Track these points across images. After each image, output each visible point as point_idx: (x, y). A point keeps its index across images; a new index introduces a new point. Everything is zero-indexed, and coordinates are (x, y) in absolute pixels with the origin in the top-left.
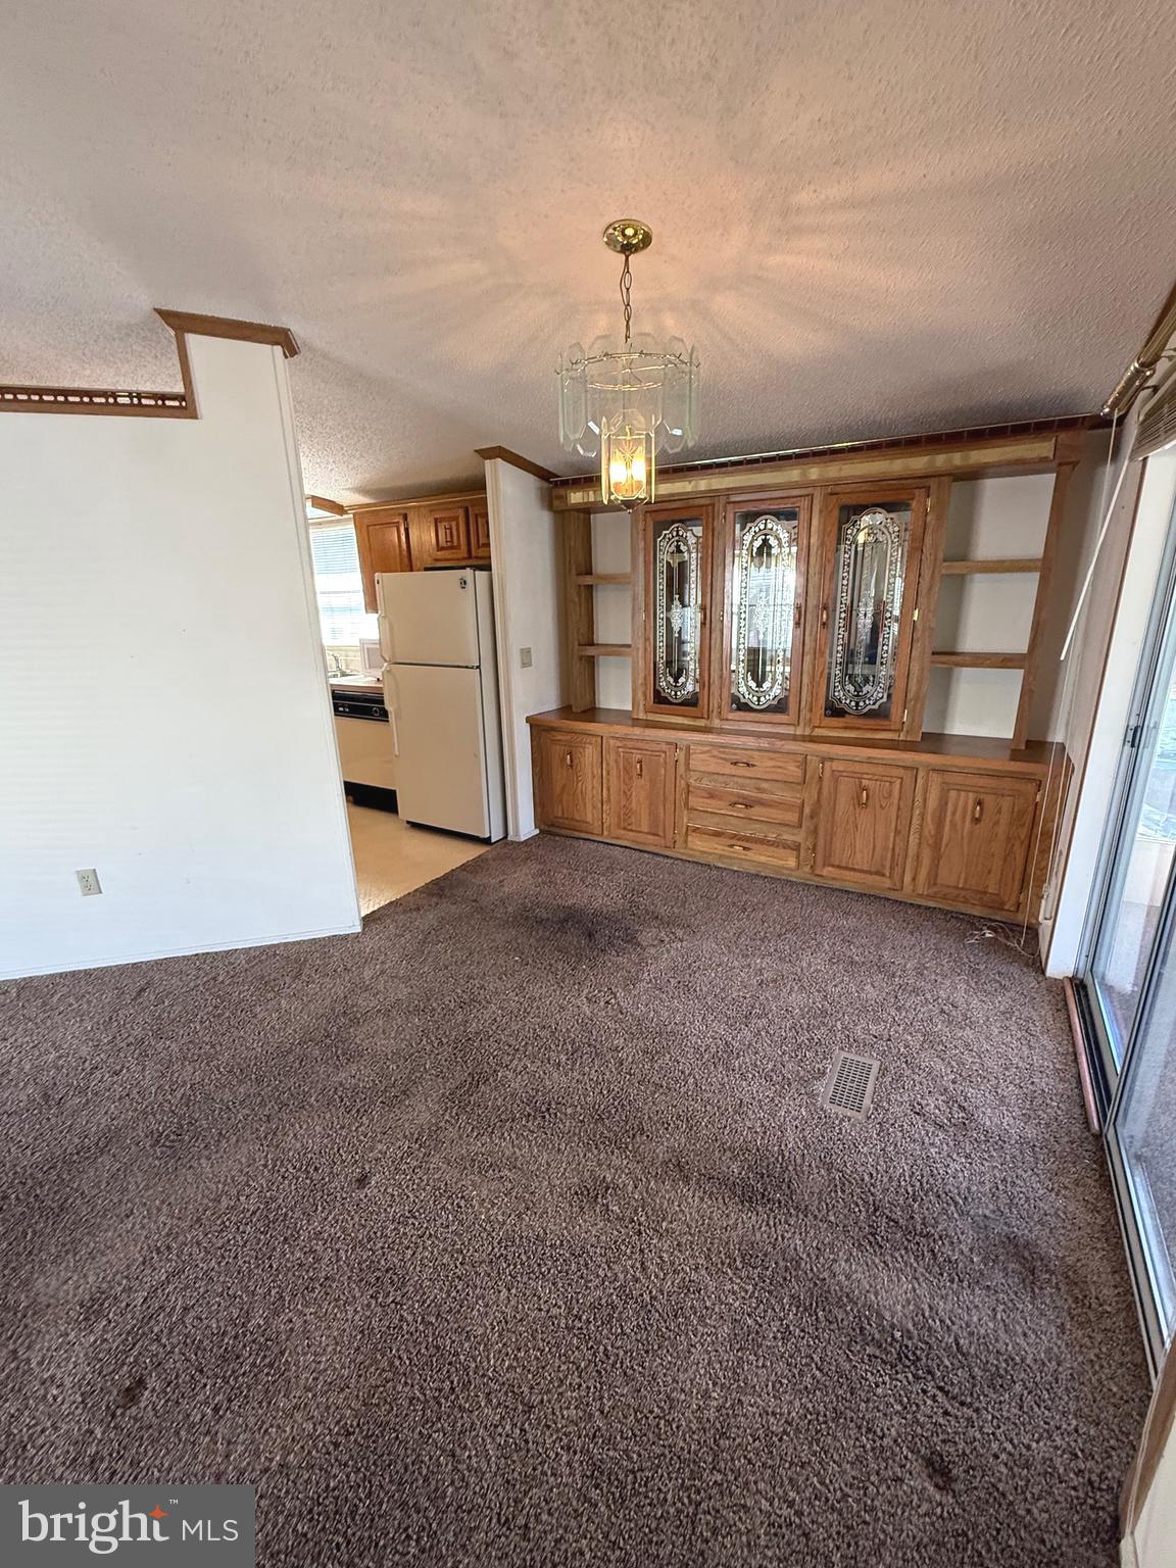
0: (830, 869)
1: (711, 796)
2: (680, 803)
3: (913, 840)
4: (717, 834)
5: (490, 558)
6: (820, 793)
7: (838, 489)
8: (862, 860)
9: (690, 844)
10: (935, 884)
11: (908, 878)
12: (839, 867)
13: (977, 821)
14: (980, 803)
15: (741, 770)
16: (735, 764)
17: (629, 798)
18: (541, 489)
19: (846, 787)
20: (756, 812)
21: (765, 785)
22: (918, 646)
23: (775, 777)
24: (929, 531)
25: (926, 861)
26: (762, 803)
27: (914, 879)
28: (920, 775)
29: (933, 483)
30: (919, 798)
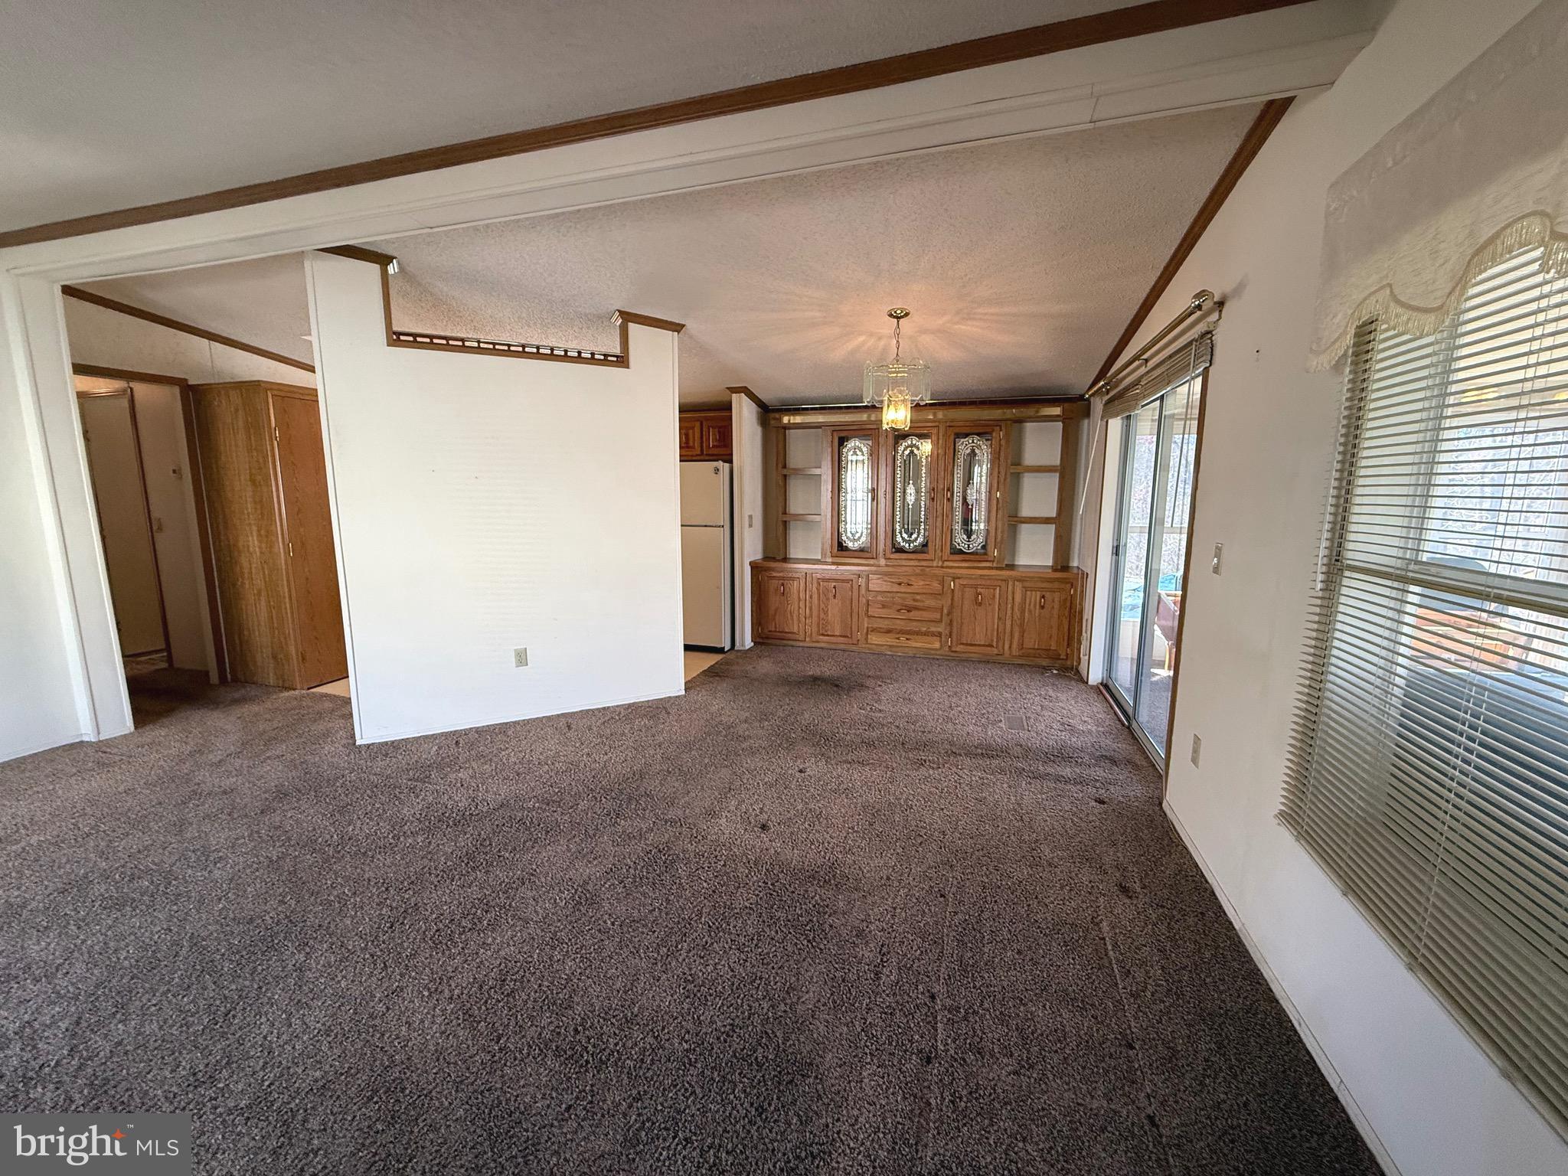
0: (962, 646)
1: (884, 607)
2: (862, 613)
3: (1008, 623)
4: (889, 631)
5: (732, 454)
6: (952, 599)
7: (952, 424)
8: (980, 639)
9: (869, 641)
10: (1022, 648)
11: (1007, 646)
12: (967, 644)
13: (1042, 607)
14: (1043, 597)
15: (903, 589)
16: (900, 584)
17: (826, 613)
18: (758, 413)
19: (969, 593)
20: (914, 614)
21: (918, 597)
22: (1000, 512)
23: (924, 591)
24: (1002, 448)
25: (1016, 635)
26: (916, 608)
27: (1010, 647)
28: (1010, 583)
29: (1003, 424)
30: (1010, 598)
